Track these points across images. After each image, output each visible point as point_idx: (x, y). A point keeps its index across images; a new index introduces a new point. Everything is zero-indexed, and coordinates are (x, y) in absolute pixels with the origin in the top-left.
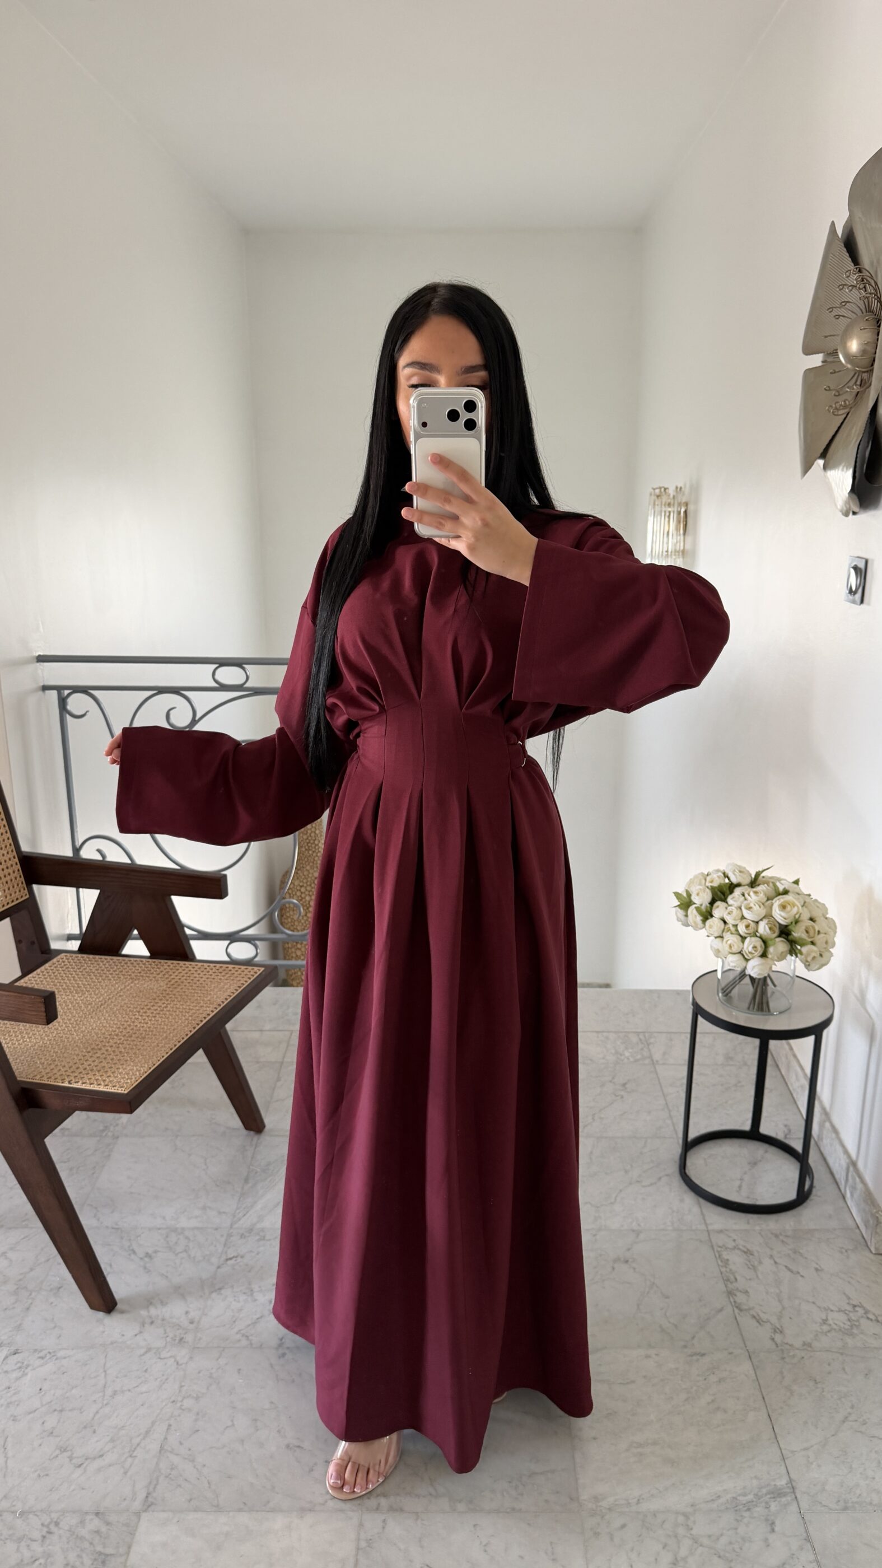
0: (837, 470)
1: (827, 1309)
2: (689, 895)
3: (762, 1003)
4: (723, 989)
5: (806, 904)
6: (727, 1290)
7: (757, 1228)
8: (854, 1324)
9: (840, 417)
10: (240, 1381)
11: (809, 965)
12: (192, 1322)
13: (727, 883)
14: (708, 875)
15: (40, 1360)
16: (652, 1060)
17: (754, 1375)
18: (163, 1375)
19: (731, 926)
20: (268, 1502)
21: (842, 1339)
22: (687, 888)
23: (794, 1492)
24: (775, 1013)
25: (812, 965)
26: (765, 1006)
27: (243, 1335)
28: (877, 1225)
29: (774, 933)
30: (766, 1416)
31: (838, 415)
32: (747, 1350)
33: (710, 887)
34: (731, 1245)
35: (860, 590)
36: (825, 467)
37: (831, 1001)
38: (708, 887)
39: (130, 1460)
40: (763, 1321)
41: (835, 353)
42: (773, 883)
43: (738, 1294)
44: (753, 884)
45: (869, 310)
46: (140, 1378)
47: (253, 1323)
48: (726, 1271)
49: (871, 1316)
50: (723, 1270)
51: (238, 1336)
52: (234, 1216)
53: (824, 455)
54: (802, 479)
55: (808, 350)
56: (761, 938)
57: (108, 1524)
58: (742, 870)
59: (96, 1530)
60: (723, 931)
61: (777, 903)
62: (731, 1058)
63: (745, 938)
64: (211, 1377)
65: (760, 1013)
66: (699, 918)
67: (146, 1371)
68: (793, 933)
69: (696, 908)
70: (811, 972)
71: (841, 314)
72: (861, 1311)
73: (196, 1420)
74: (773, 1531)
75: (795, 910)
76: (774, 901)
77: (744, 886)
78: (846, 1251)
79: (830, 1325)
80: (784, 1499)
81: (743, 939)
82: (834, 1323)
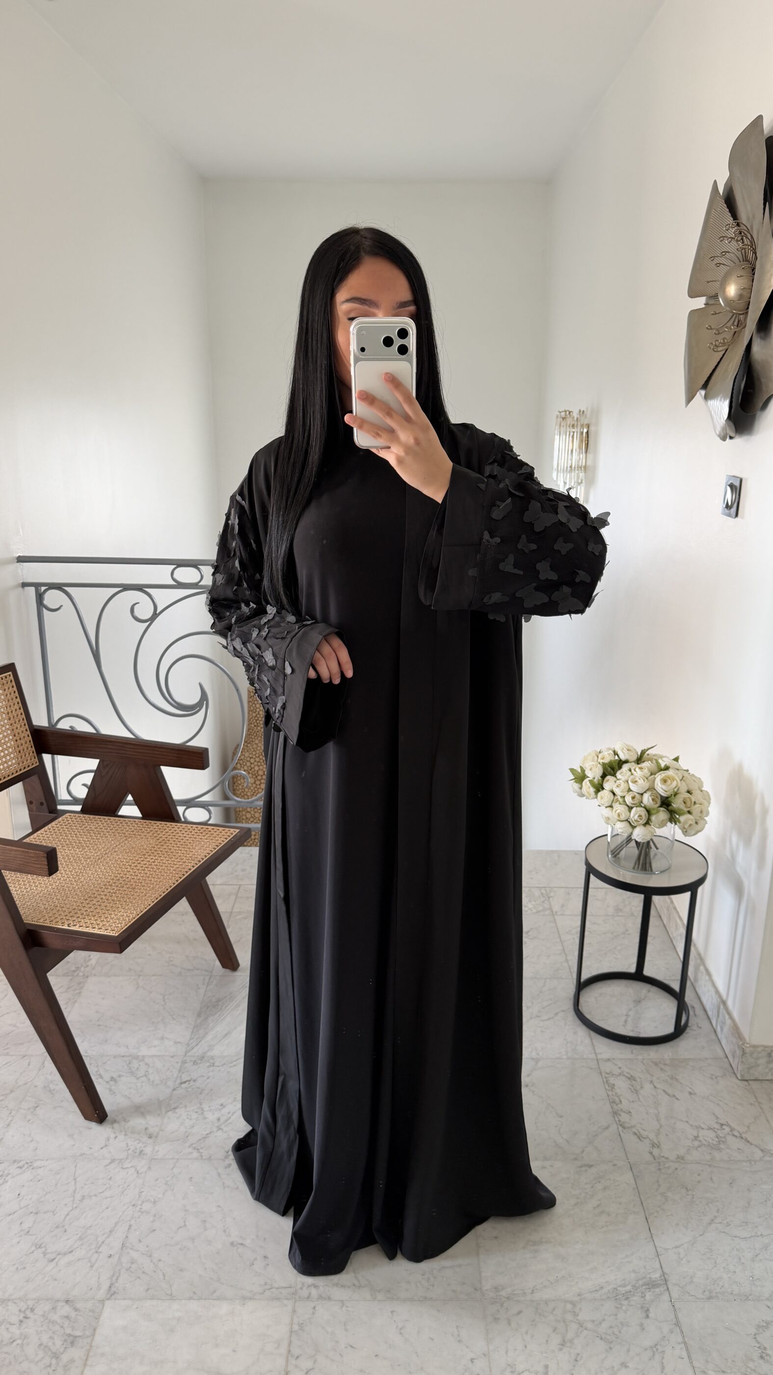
0: (716, 400)
1: (698, 1128)
2: (583, 770)
3: (646, 864)
4: (612, 851)
5: (684, 778)
6: (613, 1111)
7: (640, 1057)
8: (721, 1140)
9: (718, 353)
10: (192, 1187)
11: (686, 832)
12: (150, 1137)
13: (616, 760)
14: (600, 752)
15: (18, 1169)
16: (552, 911)
17: (634, 1183)
18: (125, 1182)
19: (619, 797)
20: (215, 1291)
21: (710, 1153)
22: (581, 765)
23: (666, 1284)
24: (657, 873)
25: (689, 831)
26: (648, 865)
27: (194, 1149)
29: (656, 804)
30: (645, 1219)
31: (717, 351)
32: (629, 1162)
33: (601, 763)
34: (617, 1071)
35: (735, 505)
36: (706, 398)
37: (705, 860)
38: (600, 764)
39: (96, 1255)
40: (643, 1138)
41: (716, 296)
42: (656, 760)
43: (622, 1114)
44: (639, 760)
45: (746, 259)
46: (105, 1185)
47: (203, 1138)
48: (613, 1095)
49: (736, 1133)
50: (610, 1093)
51: (190, 1150)
52: (188, 1045)
53: (705, 386)
54: (686, 407)
55: (693, 294)
56: (645, 807)
57: (76, 1310)
58: (630, 748)
59: (66, 1315)
60: (612, 802)
61: (659, 777)
62: (621, 910)
63: (632, 808)
64: (166, 1184)
65: (644, 872)
66: (592, 790)
67: (110, 1179)
68: (672, 804)
69: (589, 781)
70: (687, 837)
71: (721, 262)
72: (727, 1129)
73: (153, 1221)
74: (647, 1317)
75: (674, 784)
76: (656, 776)
77: (631, 762)
78: (716, 1078)
79: (700, 1141)
80: (657, 1290)
81: (630, 808)
82: (704, 1139)
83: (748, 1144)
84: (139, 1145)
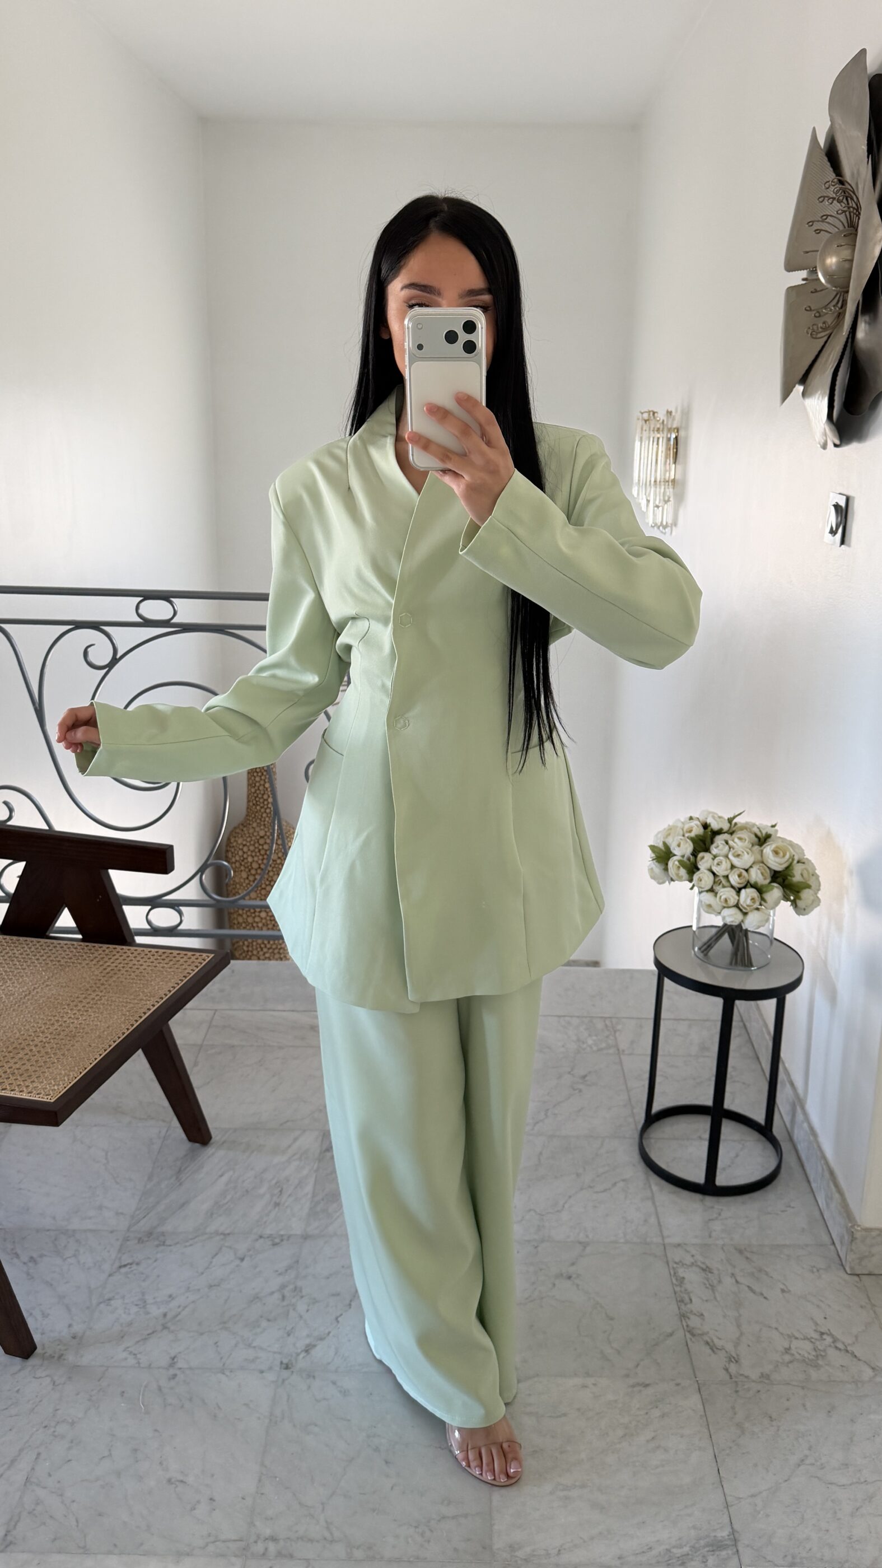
0: (814, 398)
1: (791, 1337)
6: (680, 1313)
8: (820, 1354)
9: (820, 340)
10: (123, 1405)
12: (74, 1338)
16: (618, 1049)
17: (702, 1409)
18: (37, 1396)
20: (142, 1544)
21: (805, 1371)
23: (736, 1545)
27: (131, 1353)
28: (852, 1241)
31: (817, 338)
32: (697, 1381)
34: (688, 1260)
35: (840, 530)
40: (717, 1348)
41: (813, 271)
43: (692, 1317)
46: (11, 1399)
47: (143, 1340)
48: (681, 1291)
49: (840, 1345)
50: (678, 1289)
51: (125, 1355)
52: (133, 1217)
53: (804, 380)
54: (779, 407)
55: (791, 266)
64: (90, 1400)
67: (18, 1391)
71: (823, 229)
72: (829, 1340)
73: (70, 1448)
78: (819, 1271)
79: (793, 1355)
80: (724, 1553)
82: (798, 1353)
83: (855, 1359)
84: (59, 1347)
